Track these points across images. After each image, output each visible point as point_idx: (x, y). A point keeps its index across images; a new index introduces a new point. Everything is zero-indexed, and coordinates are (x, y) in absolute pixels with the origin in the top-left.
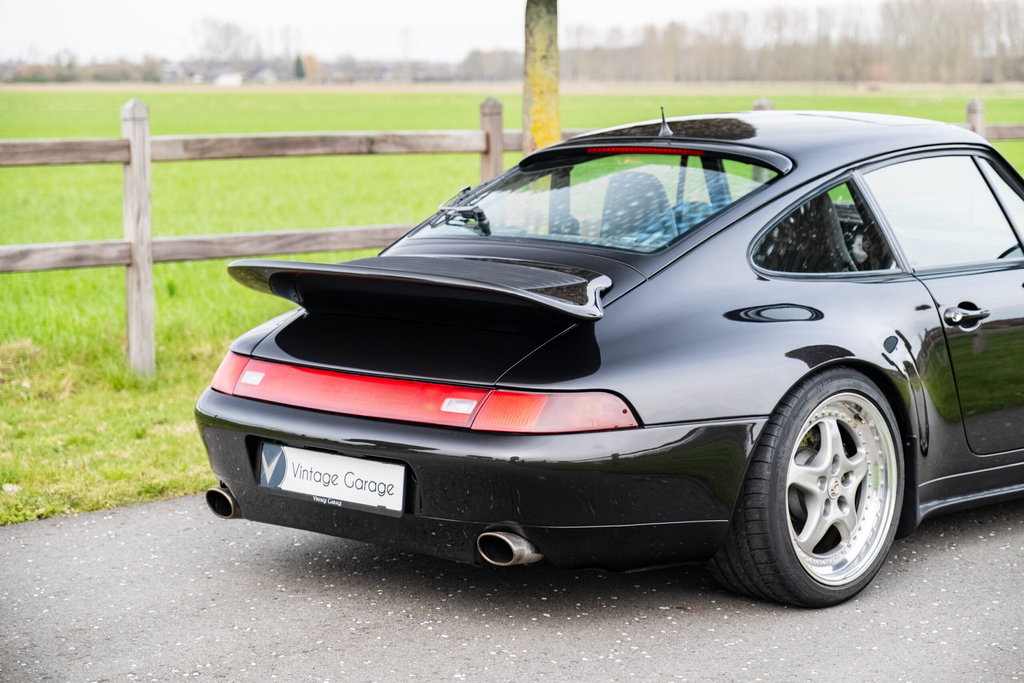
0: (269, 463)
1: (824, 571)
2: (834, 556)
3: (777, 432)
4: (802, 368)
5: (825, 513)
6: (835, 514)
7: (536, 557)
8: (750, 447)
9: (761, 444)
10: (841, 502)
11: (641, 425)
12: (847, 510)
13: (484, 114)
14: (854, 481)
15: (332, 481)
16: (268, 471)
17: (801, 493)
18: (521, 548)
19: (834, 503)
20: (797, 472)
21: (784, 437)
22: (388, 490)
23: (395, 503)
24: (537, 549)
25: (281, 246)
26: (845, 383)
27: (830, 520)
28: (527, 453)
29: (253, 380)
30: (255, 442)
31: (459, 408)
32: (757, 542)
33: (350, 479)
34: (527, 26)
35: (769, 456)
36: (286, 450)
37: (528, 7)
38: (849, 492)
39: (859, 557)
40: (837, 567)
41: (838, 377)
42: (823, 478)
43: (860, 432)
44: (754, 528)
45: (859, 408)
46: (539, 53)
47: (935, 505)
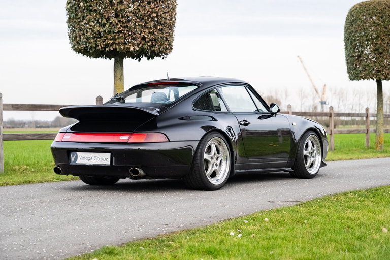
0: (73, 157)
1: (214, 181)
2: (215, 178)
3: (201, 145)
4: (204, 132)
5: (213, 167)
6: (215, 167)
7: (144, 174)
8: (193, 152)
9: (196, 151)
10: (216, 165)
11: (169, 141)
12: (218, 167)
13: (97, 101)
14: (219, 160)
15: (91, 159)
16: (73, 159)
17: (207, 161)
18: (141, 172)
19: (215, 165)
20: (206, 156)
21: (203, 146)
22: (106, 160)
23: (108, 163)
24: (145, 172)
25: (39, 137)
26: (217, 135)
27: (214, 169)
28: (141, 148)
29: (68, 137)
30: (69, 152)
31: (124, 138)
32: (197, 172)
33: (96, 158)
34: (114, 70)
35: (199, 154)
36: (77, 153)
37: (115, 65)
38: (218, 162)
39: (222, 177)
40: (217, 181)
41: (215, 133)
42: (212, 158)
43: (220, 148)
44: (196, 168)
45: (220, 142)
46: (118, 78)
47: (238, 171)
